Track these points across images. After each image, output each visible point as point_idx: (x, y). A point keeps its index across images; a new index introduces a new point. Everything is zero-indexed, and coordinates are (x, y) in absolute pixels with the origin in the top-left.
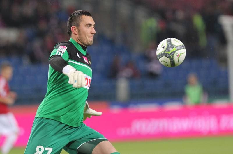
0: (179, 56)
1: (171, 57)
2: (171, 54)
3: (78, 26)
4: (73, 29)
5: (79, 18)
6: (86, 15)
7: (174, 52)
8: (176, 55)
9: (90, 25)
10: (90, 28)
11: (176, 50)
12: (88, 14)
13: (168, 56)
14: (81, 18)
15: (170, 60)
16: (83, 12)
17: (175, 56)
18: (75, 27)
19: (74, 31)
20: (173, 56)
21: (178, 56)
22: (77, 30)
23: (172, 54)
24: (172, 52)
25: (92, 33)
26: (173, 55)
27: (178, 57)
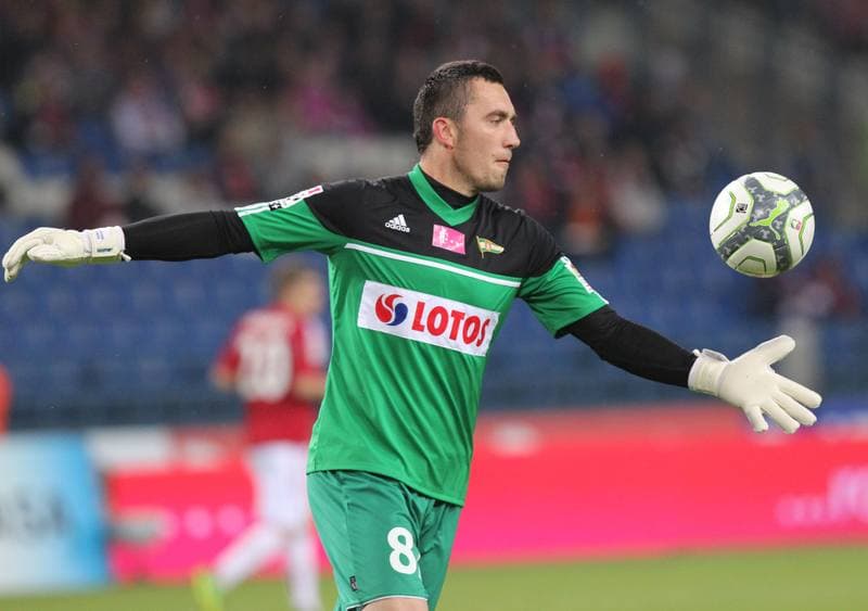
0: (800, 227)
1: (778, 237)
2: (774, 225)
3: (458, 116)
4: (441, 127)
5: (465, 88)
6: (486, 80)
7: (783, 218)
8: (792, 226)
9: (503, 115)
10: (501, 125)
11: (789, 209)
12: (491, 75)
13: (765, 234)
14: (468, 89)
15: (774, 248)
16: (474, 65)
17: (788, 230)
18: (448, 121)
19: (444, 135)
20: (781, 232)
21: (798, 228)
22: (453, 131)
23: (779, 223)
24: (778, 218)
25: (507, 143)
26: (783, 226)
27: (797, 232)
